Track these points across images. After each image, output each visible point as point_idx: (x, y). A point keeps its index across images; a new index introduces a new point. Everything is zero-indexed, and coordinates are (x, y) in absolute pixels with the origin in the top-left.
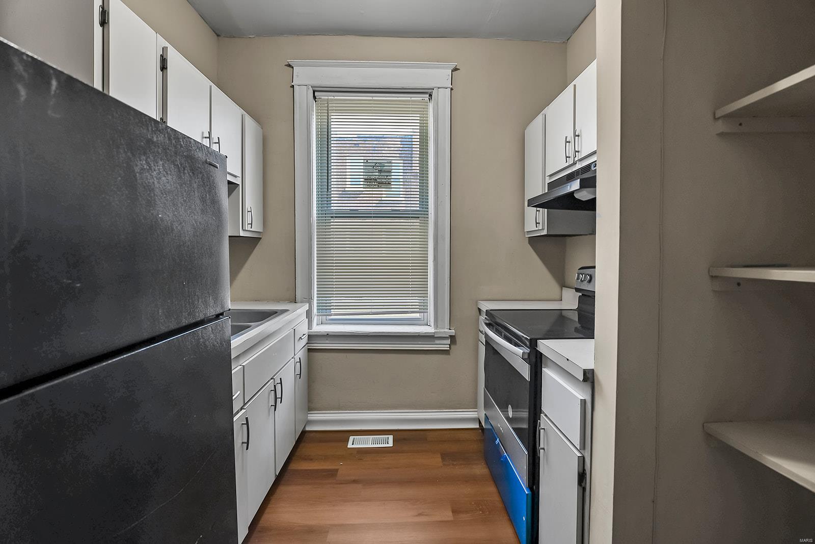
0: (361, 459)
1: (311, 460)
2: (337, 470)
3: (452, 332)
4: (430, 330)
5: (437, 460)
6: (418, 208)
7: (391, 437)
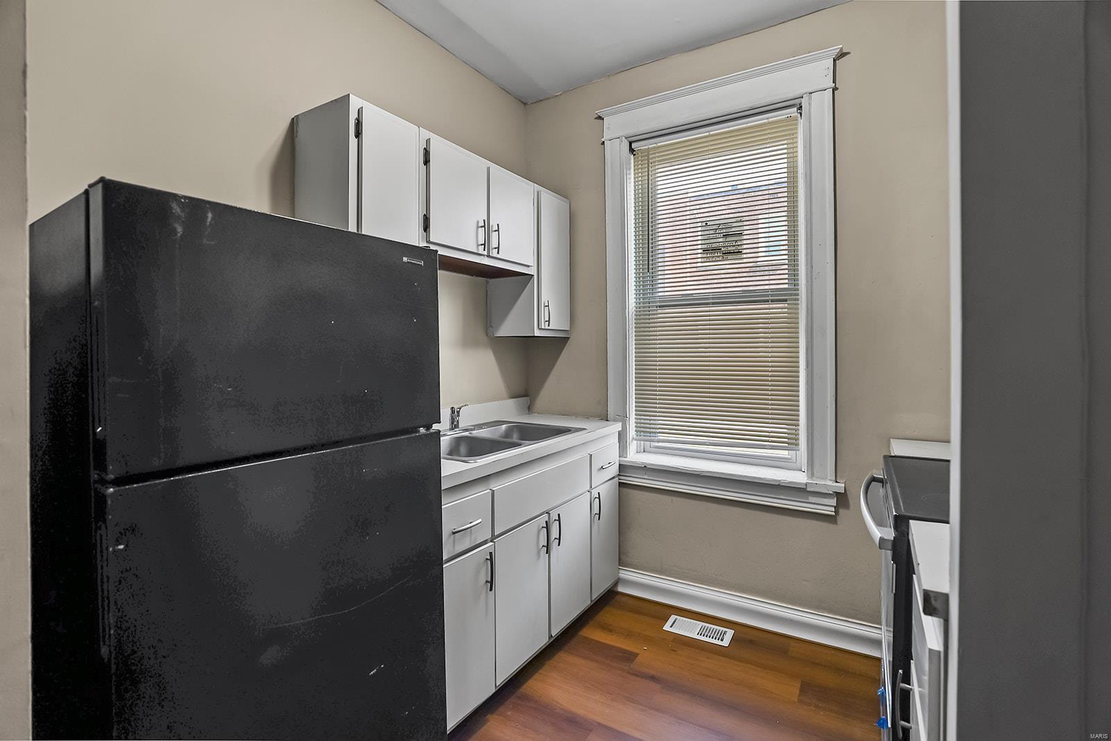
0: (674, 651)
1: (610, 631)
2: (636, 655)
3: (840, 487)
4: (800, 478)
5: (792, 690)
7: (730, 633)
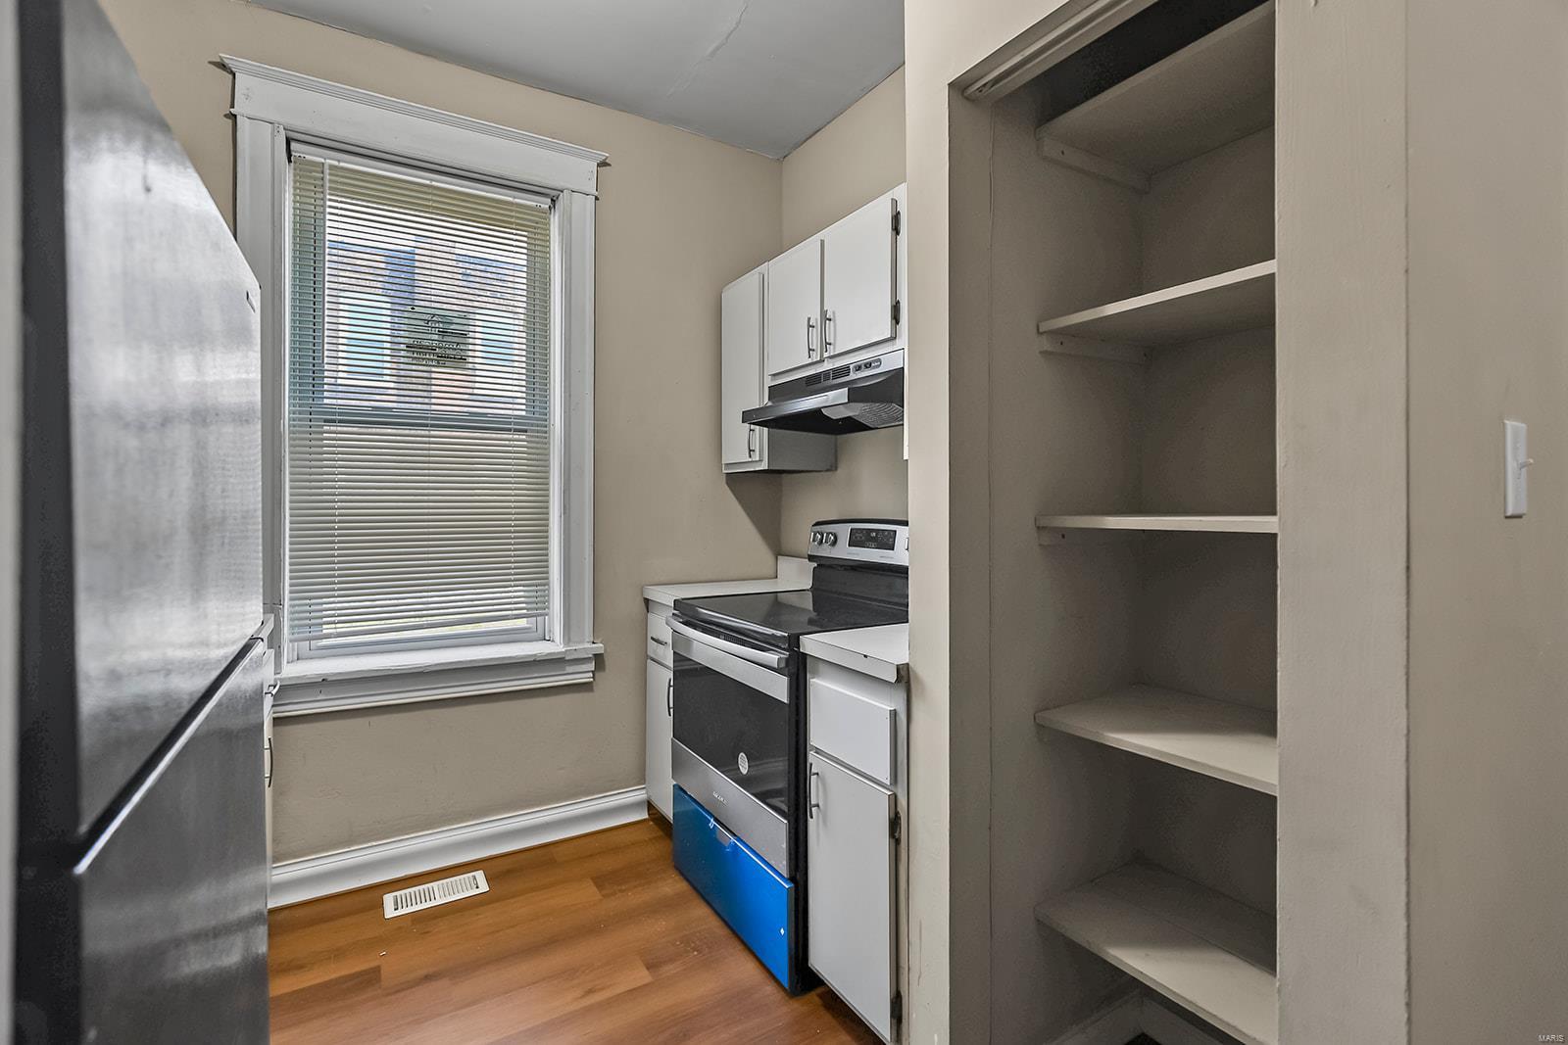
0: (428, 932)
2: (377, 970)
3: (599, 647)
4: (556, 647)
5: (588, 892)
6: (524, 413)
7: (480, 875)
